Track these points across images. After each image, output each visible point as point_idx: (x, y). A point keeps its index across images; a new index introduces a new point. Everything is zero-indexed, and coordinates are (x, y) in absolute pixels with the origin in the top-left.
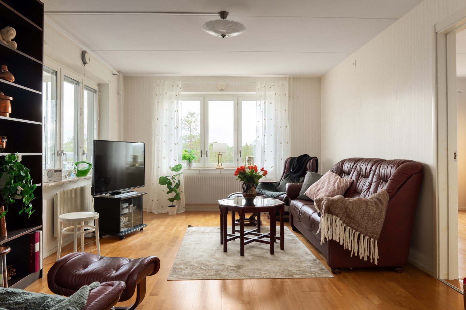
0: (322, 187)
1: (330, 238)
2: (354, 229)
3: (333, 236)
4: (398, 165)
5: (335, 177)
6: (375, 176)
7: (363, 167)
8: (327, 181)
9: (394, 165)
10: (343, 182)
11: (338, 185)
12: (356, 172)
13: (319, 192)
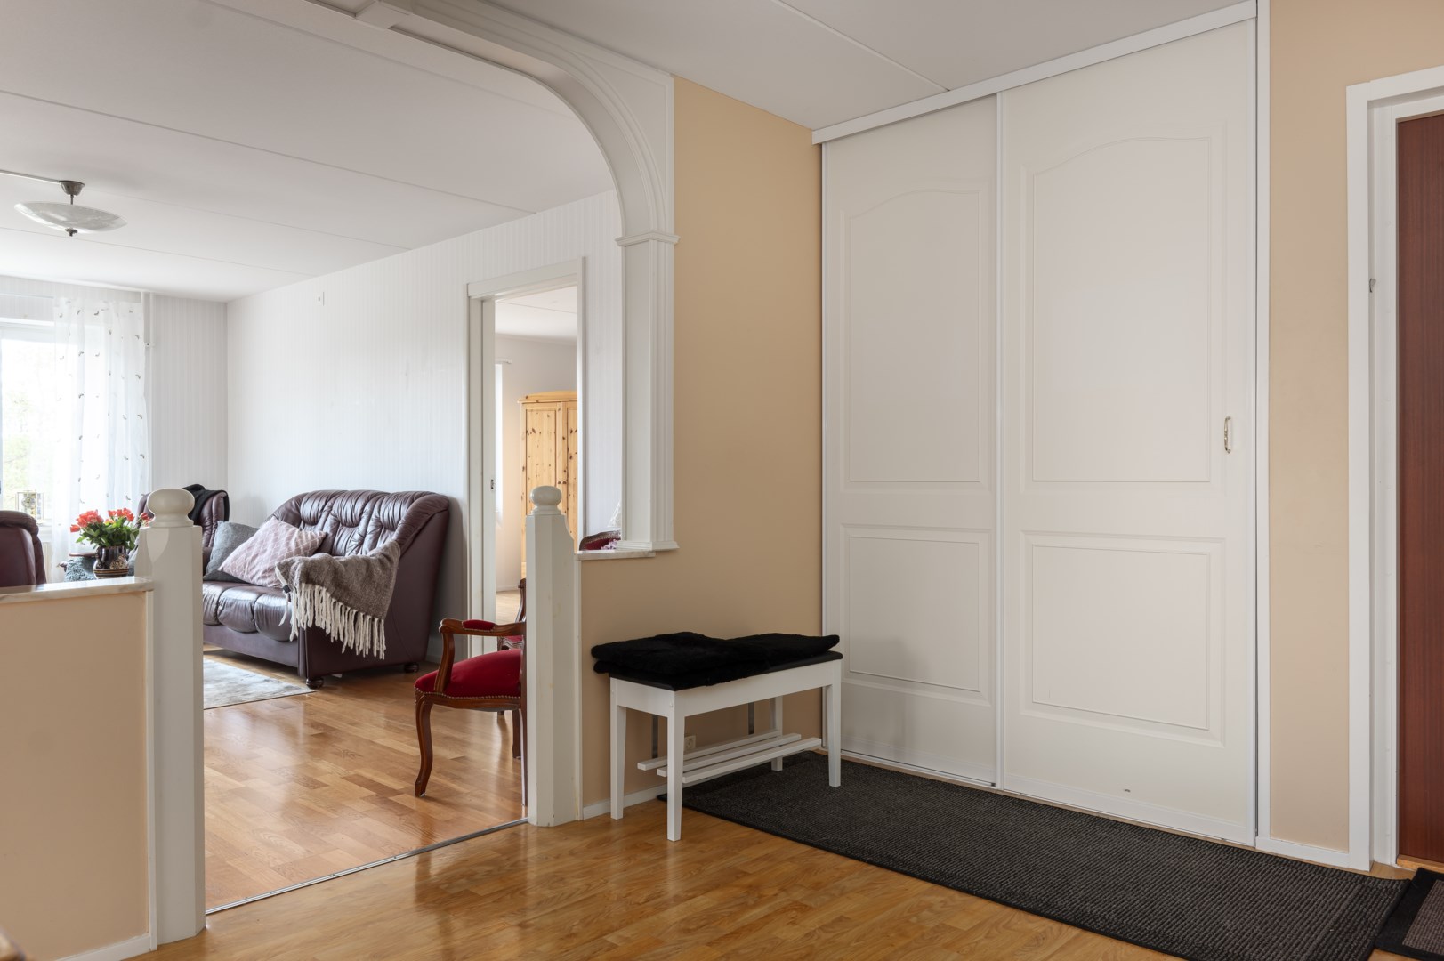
0: (261, 550)
1: (310, 625)
2: (350, 606)
3: (314, 620)
4: (412, 501)
5: (288, 530)
6: (371, 522)
7: (347, 508)
8: (272, 538)
9: (406, 500)
10: (307, 539)
11: (297, 545)
12: (330, 517)
13: (256, 561)
